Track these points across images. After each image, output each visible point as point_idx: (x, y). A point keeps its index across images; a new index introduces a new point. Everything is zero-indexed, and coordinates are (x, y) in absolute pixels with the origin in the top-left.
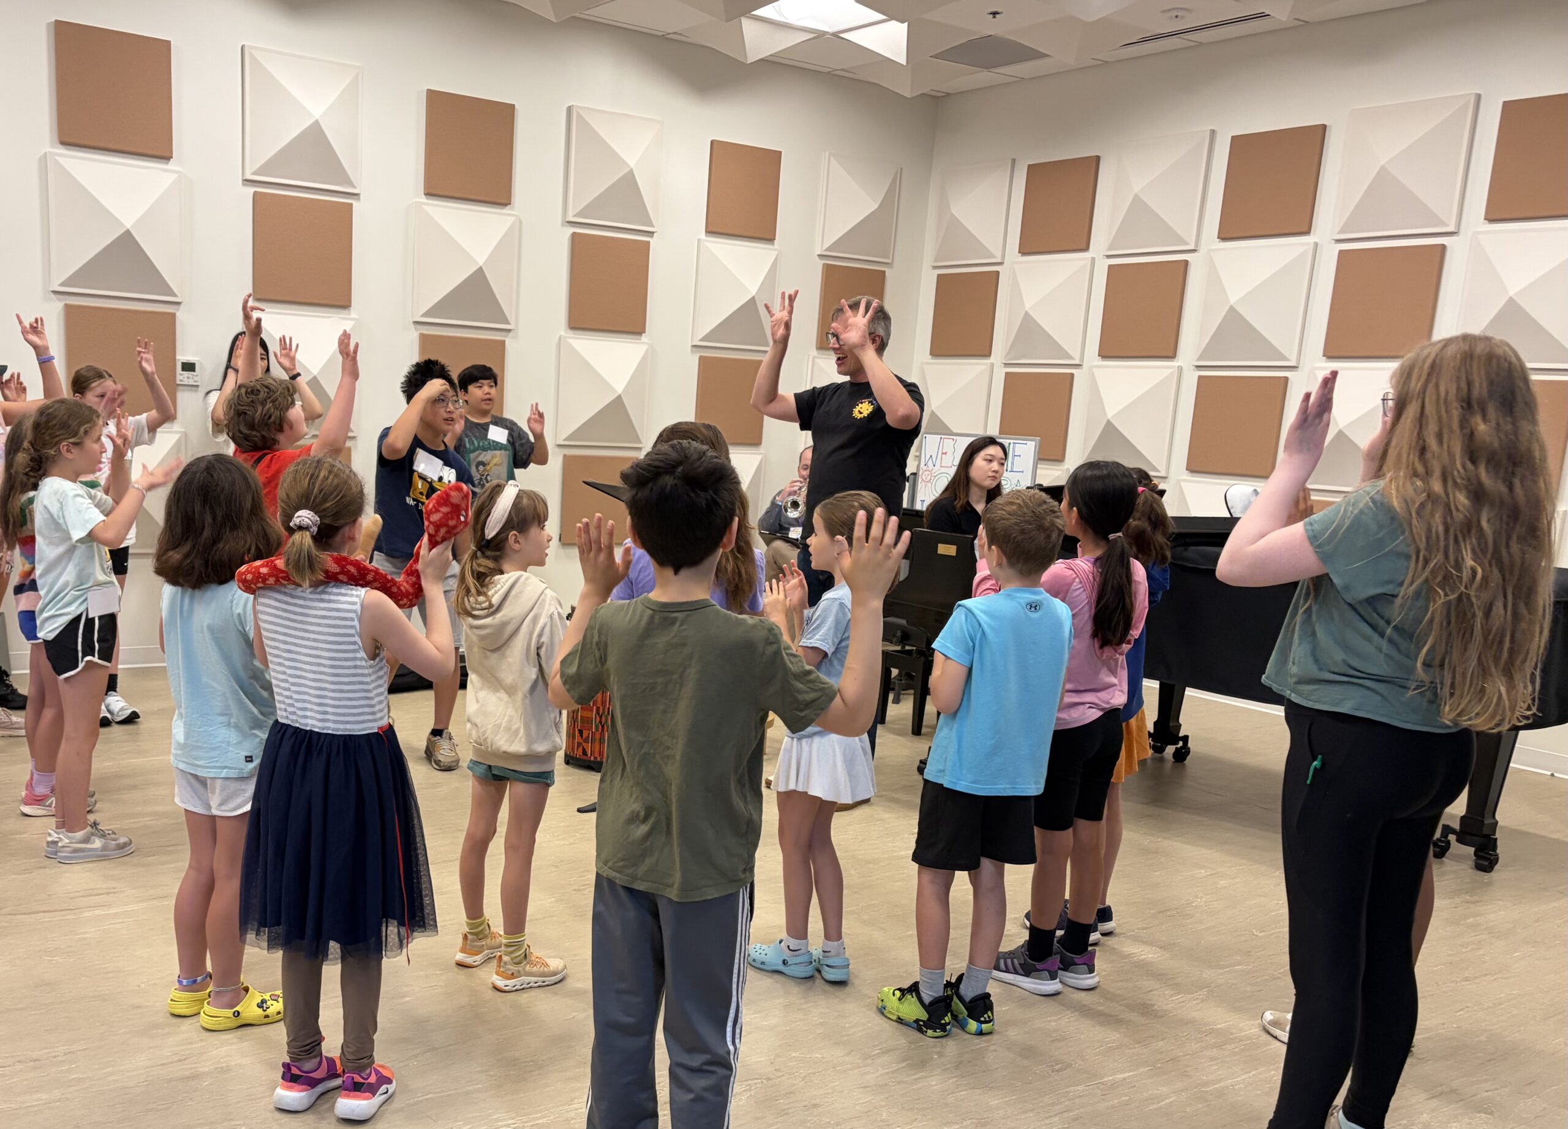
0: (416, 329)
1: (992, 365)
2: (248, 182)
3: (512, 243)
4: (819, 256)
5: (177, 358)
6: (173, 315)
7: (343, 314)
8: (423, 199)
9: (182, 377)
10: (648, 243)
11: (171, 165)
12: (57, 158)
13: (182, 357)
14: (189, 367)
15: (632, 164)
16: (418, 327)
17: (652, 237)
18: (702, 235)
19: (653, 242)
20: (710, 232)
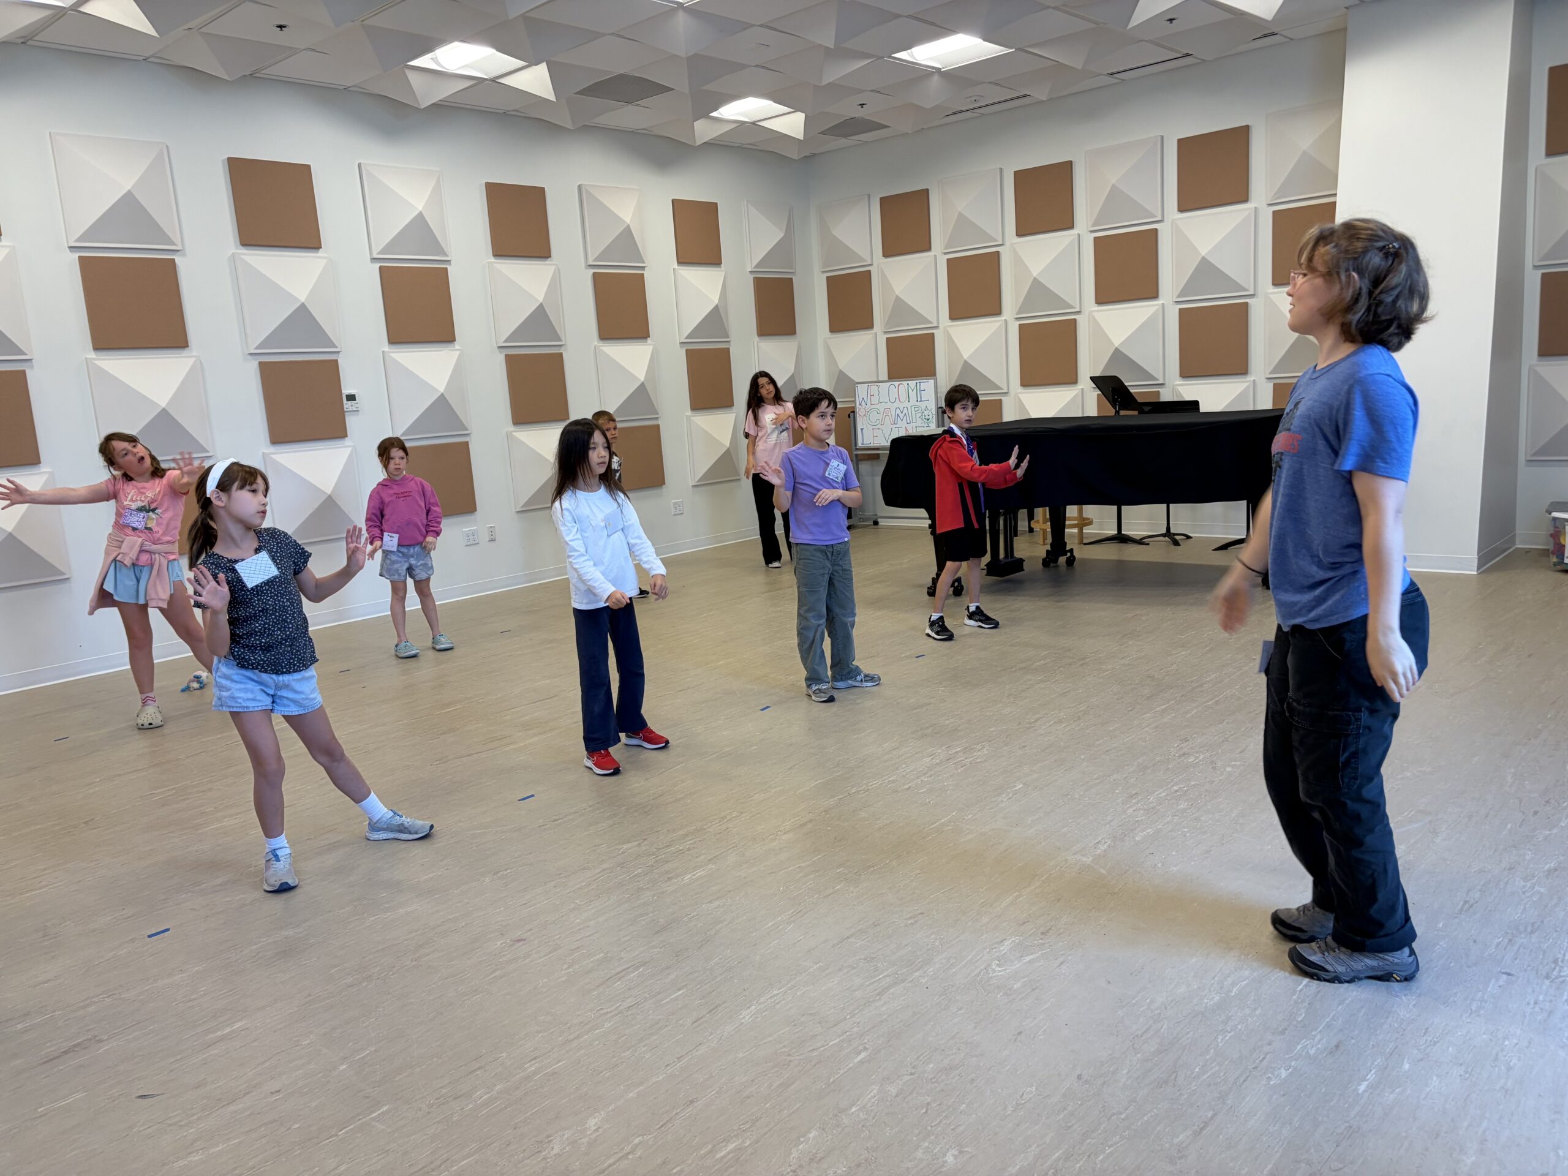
0: (501, 352)
1: (876, 334)
2: (374, 260)
3: (555, 286)
4: (750, 272)
5: (343, 392)
6: (336, 361)
7: (450, 347)
8: (493, 259)
9: (347, 405)
10: (643, 274)
11: (321, 253)
12: (242, 256)
13: (346, 391)
14: (351, 398)
15: (628, 220)
16: (502, 350)
17: (644, 270)
18: (675, 265)
19: (646, 273)
20: (680, 262)
